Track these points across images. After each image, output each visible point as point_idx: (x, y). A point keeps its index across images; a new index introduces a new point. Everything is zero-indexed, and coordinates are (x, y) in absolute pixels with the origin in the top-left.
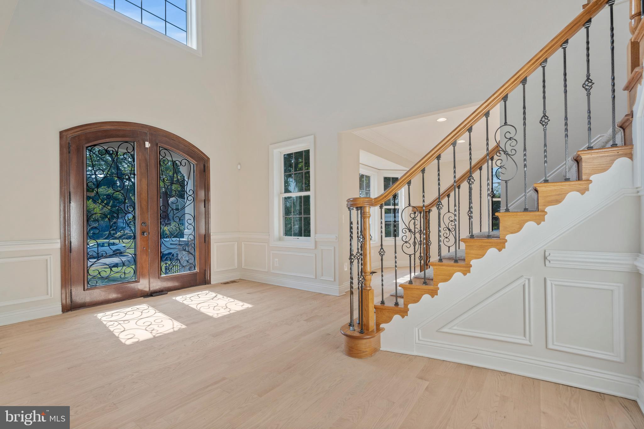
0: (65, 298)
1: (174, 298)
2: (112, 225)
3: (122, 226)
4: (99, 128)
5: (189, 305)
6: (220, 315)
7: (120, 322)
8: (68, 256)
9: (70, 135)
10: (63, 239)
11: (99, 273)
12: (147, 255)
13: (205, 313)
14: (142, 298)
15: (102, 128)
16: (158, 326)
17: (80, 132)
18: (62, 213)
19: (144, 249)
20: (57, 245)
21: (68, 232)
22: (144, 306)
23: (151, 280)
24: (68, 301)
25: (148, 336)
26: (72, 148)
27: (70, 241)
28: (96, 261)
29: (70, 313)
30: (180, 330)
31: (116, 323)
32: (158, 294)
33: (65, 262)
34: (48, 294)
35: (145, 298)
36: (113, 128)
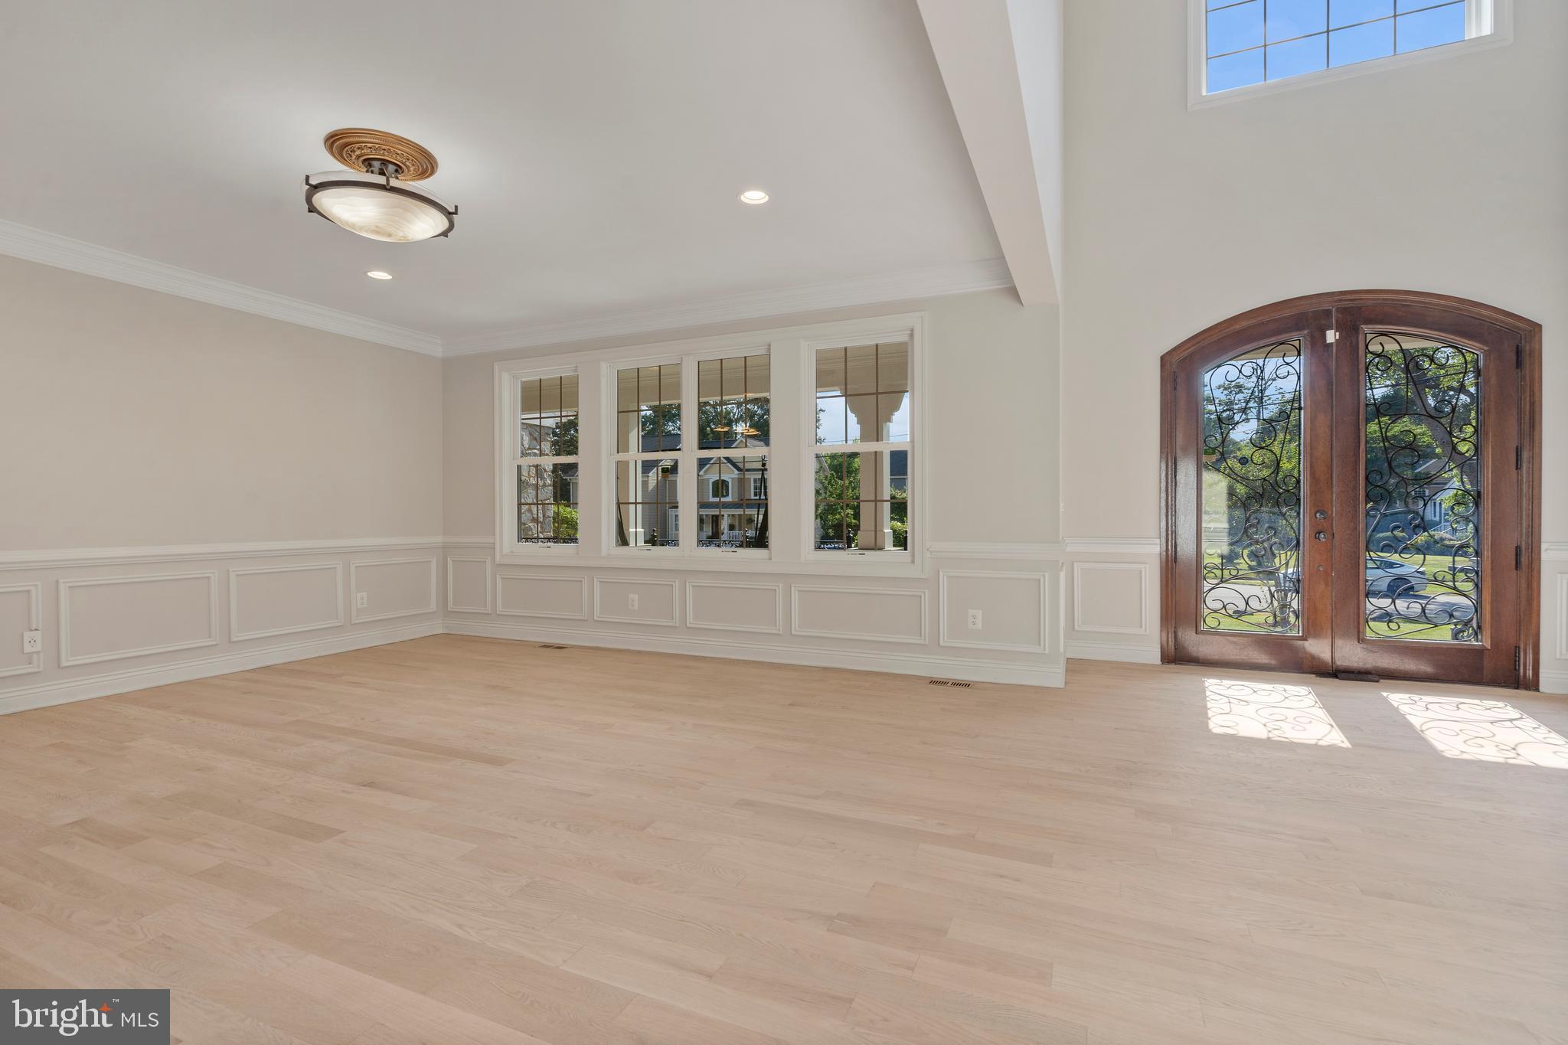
0: (1165, 639)
1: (1385, 694)
2: (1250, 515)
3: (1430, 518)
4: (1227, 330)
5: (1408, 717)
6: (1465, 756)
7: (1232, 700)
8: (1172, 568)
9: (1176, 359)
10: (1164, 540)
11: (1224, 607)
12: (1327, 585)
13: (1431, 740)
14: (1314, 676)
15: (1231, 329)
16: (1293, 728)
17: (1193, 348)
18: (1163, 495)
19: (1319, 570)
20: (1154, 549)
21: (1172, 527)
22: (1302, 690)
23: (1339, 642)
24: (1171, 643)
25: (1262, 733)
26: (1179, 380)
27: (1175, 543)
28: (1217, 584)
29: (1173, 666)
30: (1332, 749)
31: (1225, 700)
32: (1352, 675)
33: (1167, 577)
34: (1141, 627)
35: (1319, 678)
36: (1253, 321)
